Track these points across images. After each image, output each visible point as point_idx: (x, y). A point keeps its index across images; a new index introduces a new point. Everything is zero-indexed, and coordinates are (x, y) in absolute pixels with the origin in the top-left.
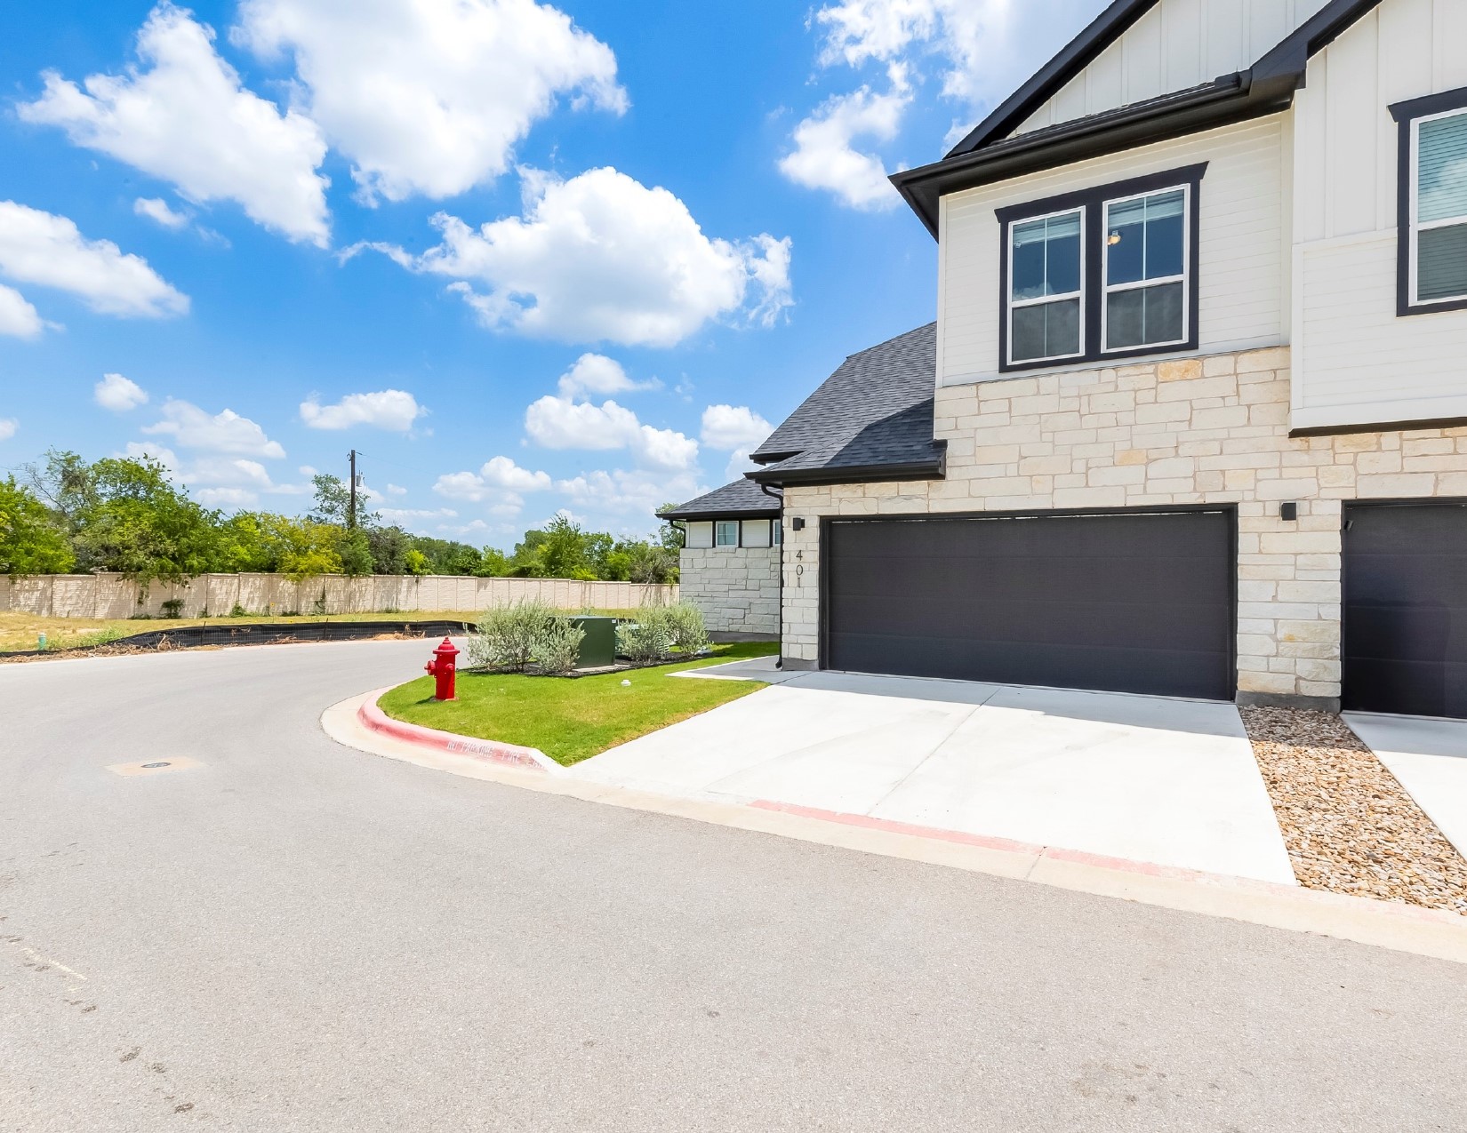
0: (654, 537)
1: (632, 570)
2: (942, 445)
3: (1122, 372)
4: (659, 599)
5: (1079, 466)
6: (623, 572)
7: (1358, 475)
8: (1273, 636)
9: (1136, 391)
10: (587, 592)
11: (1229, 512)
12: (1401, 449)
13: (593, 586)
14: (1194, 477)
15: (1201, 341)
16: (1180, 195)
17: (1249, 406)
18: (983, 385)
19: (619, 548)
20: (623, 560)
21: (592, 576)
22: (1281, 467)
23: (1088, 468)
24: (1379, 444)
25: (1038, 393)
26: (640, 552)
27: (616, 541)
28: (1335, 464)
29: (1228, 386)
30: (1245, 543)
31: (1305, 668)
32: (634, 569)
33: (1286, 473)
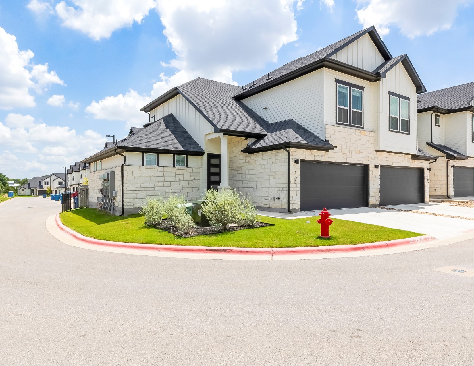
2: (328, 141)
3: (354, 131)
7: (381, 160)
8: (374, 192)
9: (358, 136)
11: (367, 166)
12: (385, 156)
14: (365, 158)
15: (364, 127)
16: (361, 93)
17: (371, 143)
18: (334, 127)
22: (374, 157)
23: (352, 153)
24: (383, 154)
28: (379, 158)
29: (369, 138)
30: (371, 173)
31: (376, 198)
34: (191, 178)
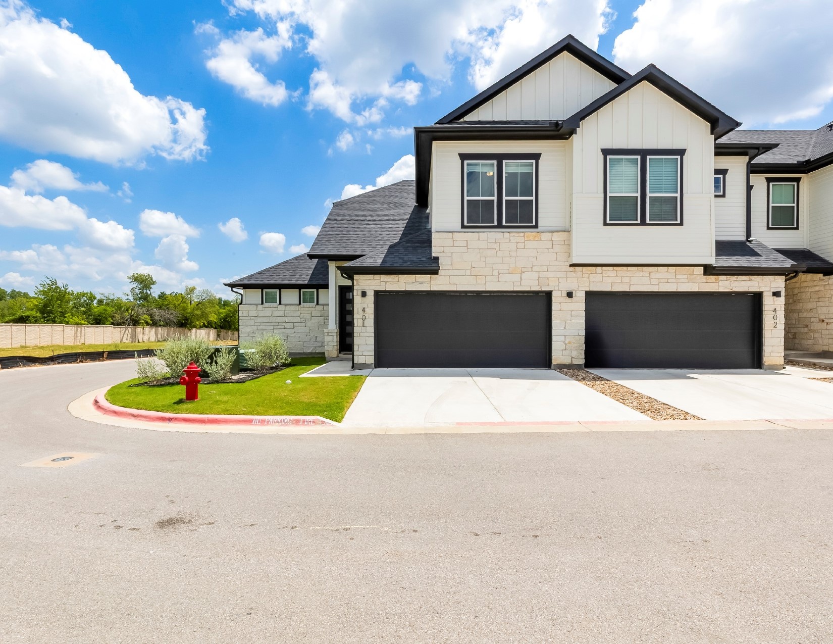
0: (127, 295)
1: (113, 317)
2: (437, 259)
3: (512, 234)
4: (134, 336)
5: (496, 273)
6: (106, 318)
7: (590, 282)
8: (564, 342)
9: (517, 243)
10: (79, 334)
11: (548, 295)
12: (602, 273)
13: (83, 328)
14: (538, 280)
15: (539, 225)
16: (532, 165)
17: (556, 253)
18: (455, 233)
19: (100, 302)
20: (106, 310)
21: (83, 322)
22: (567, 278)
23: (499, 274)
24: (596, 271)
25: (479, 240)
26: (119, 306)
27: (98, 297)
28: (583, 278)
29: (549, 245)
30: (555, 306)
31: (574, 354)
32: (114, 317)
33: (569, 280)
34: (322, 319)
